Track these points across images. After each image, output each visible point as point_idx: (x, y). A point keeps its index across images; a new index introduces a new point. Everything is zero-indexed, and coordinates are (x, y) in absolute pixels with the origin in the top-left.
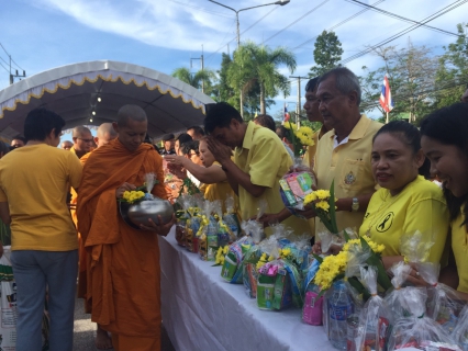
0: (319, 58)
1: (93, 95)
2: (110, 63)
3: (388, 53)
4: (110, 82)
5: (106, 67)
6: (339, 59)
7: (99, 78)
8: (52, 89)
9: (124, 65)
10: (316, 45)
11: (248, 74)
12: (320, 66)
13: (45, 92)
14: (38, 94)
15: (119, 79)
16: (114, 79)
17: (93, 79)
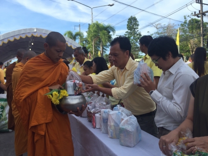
0: (129, 28)
1: (30, 42)
2: (37, 29)
3: (159, 26)
4: (37, 37)
5: (35, 31)
6: (138, 28)
7: (32, 35)
8: (12, 40)
9: (43, 30)
10: (128, 22)
11: (95, 35)
12: (129, 31)
13: (9, 41)
14: (6, 41)
15: (41, 36)
16: (39, 36)
17: (29, 36)
